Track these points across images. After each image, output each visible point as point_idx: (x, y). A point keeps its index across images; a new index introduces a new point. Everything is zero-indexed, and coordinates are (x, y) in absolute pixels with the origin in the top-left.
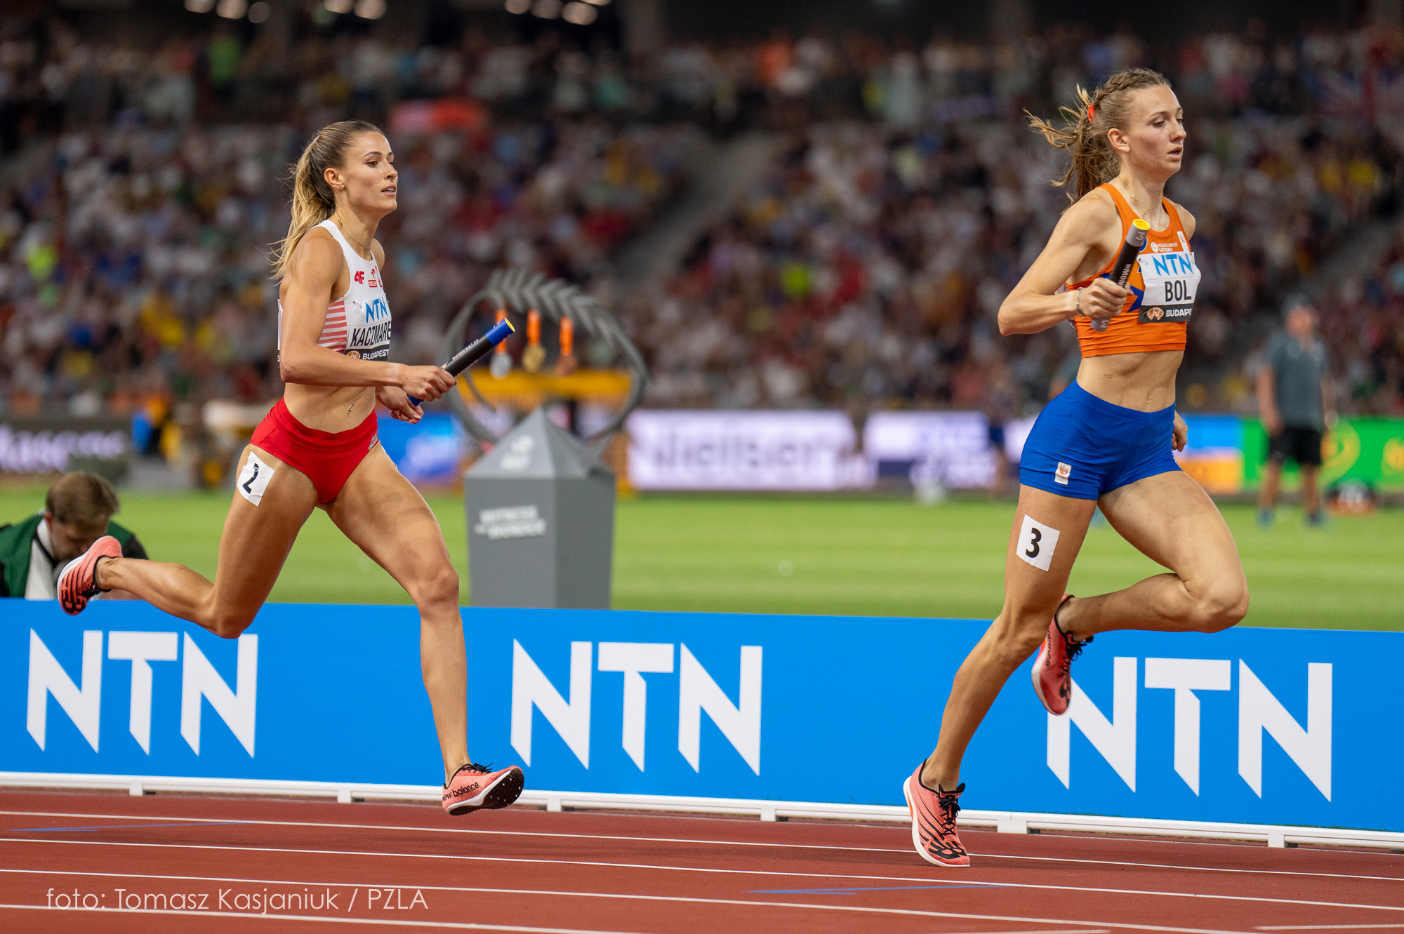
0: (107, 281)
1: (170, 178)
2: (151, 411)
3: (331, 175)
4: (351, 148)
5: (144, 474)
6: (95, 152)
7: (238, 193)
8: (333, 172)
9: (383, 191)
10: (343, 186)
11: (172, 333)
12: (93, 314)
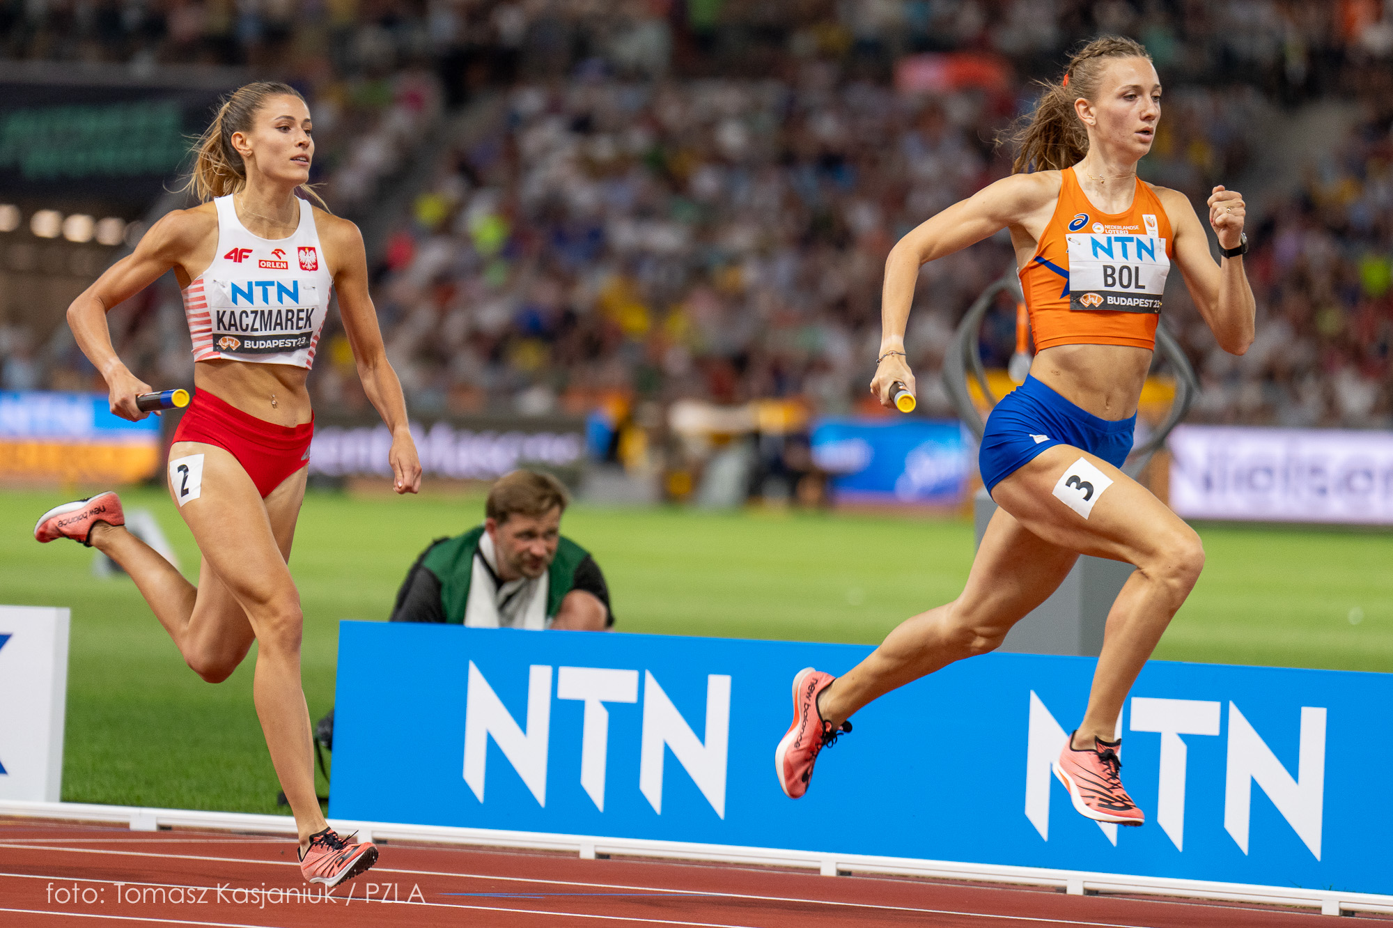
0: (565, 259)
1: (639, 140)
2: (610, 412)
3: (238, 140)
4: (261, 110)
5: (602, 484)
6: (554, 108)
7: (719, 159)
8: (241, 137)
9: (292, 159)
10: (250, 152)
11: (635, 321)
12: (546, 296)
